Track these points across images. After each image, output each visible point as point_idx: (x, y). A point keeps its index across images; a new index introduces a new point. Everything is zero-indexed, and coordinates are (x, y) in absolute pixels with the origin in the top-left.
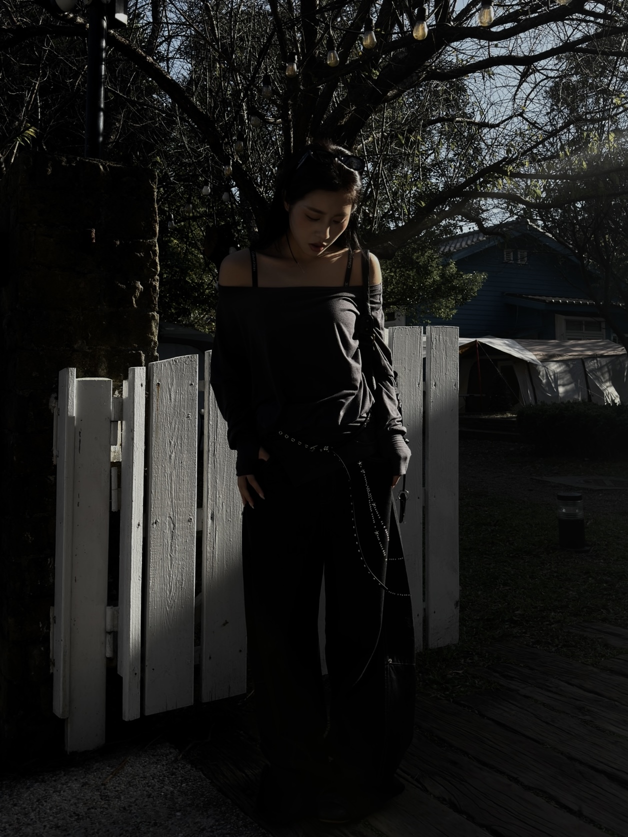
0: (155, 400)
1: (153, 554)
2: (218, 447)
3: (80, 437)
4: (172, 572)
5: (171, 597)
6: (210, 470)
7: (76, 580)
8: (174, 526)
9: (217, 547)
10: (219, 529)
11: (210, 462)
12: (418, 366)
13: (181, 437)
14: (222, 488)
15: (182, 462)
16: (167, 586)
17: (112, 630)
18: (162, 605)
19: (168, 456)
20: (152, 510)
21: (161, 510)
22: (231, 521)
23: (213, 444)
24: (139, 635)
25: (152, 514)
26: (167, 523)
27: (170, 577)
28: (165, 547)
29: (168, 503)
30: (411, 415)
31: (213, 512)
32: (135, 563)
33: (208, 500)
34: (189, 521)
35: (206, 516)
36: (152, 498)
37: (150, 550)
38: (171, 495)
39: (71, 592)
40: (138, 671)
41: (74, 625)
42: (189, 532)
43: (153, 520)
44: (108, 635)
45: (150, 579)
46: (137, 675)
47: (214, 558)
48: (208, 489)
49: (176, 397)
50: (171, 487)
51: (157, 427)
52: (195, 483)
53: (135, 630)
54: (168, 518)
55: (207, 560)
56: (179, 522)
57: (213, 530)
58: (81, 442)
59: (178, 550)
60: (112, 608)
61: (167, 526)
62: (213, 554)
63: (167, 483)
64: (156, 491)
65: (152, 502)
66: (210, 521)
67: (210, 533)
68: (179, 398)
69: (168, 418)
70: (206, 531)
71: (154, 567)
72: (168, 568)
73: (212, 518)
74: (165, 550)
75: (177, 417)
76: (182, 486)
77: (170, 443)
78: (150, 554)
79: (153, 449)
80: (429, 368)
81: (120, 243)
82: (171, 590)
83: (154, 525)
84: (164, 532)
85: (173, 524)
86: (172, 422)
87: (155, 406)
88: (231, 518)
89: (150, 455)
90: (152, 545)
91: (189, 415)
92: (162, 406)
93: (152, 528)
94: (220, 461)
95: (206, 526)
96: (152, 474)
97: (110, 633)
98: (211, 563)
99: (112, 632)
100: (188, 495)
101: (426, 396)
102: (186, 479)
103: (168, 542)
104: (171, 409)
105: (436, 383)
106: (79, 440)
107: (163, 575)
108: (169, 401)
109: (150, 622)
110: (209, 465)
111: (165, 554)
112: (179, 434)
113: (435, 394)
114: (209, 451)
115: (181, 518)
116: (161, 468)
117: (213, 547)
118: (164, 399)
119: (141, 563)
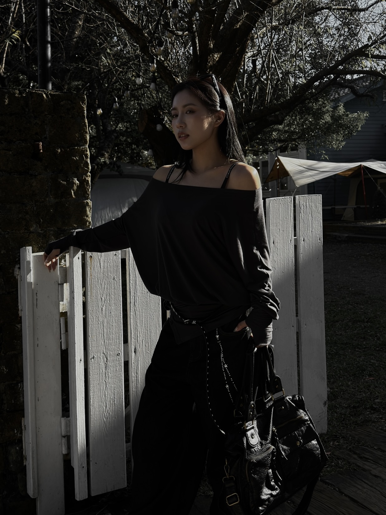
0: (89, 268)
1: (92, 381)
2: (137, 299)
3: (37, 296)
4: (106, 393)
5: (107, 411)
6: (132, 317)
7: (38, 400)
8: (107, 359)
9: (139, 373)
10: (140, 359)
11: (132, 311)
12: (290, 227)
13: (110, 294)
14: (142, 329)
15: (111, 313)
16: (103, 403)
17: (66, 435)
18: (100, 417)
19: (100, 309)
20: (90, 349)
21: (97, 348)
22: (149, 353)
23: (134, 297)
24: (84, 439)
25: (90, 352)
26: (102, 358)
27: (105, 396)
28: (101, 375)
29: (101, 343)
30: (285, 264)
31: (136, 347)
32: (79, 388)
33: (131, 338)
34: (118, 355)
35: (130, 350)
36: (90, 340)
37: (90, 378)
38: (104, 337)
39: (36, 408)
40: (85, 465)
41: (39, 431)
42: (118, 363)
43: (90, 356)
44: (63, 438)
45: (90, 399)
46: (84, 467)
47: (138, 381)
48: (131, 331)
49: (104, 265)
50: (103, 331)
51: (91, 288)
52: (121, 327)
53: (82, 436)
54: (102, 354)
55: (132, 382)
56: (110, 356)
57: (136, 360)
58: (38, 300)
59: (110, 377)
60: (65, 419)
61: (102, 359)
62: (137, 378)
63: (100, 329)
64: (92, 335)
65: (90, 343)
66: (133, 354)
67: (134, 363)
68: (107, 265)
69: (99, 281)
70: (131, 362)
71: (93, 390)
72: (104, 390)
73: (135, 352)
74: (101, 377)
75: (106, 280)
76: (112, 330)
77: (102, 299)
78: (90, 380)
79: (89, 304)
80: (299, 228)
81: (61, 151)
82: (107, 406)
83: (92, 359)
84: (100, 364)
85: (106, 358)
86: (102, 284)
87: (89, 273)
88: (149, 351)
89: (87, 309)
90: (91, 374)
91: (114, 277)
92: (94, 272)
93: (90, 362)
94: (139, 309)
95: (131, 358)
96: (88, 323)
97: (64, 437)
98: (136, 384)
99: (66, 436)
100: (116, 336)
101: (297, 249)
102: (114, 324)
103: (103, 371)
104: (101, 274)
105: (304, 239)
106: (36, 299)
107: (100, 395)
108: (99, 268)
109: (92, 430)
110: (131, 313)
111: (101, 380)
112: (108, 292)
113: (304, 247)
114: (131, 302)
115: (111, 353)
116: (96, 318)
117: (137, 372)
118: (96, 267)
119: (84, 387)
